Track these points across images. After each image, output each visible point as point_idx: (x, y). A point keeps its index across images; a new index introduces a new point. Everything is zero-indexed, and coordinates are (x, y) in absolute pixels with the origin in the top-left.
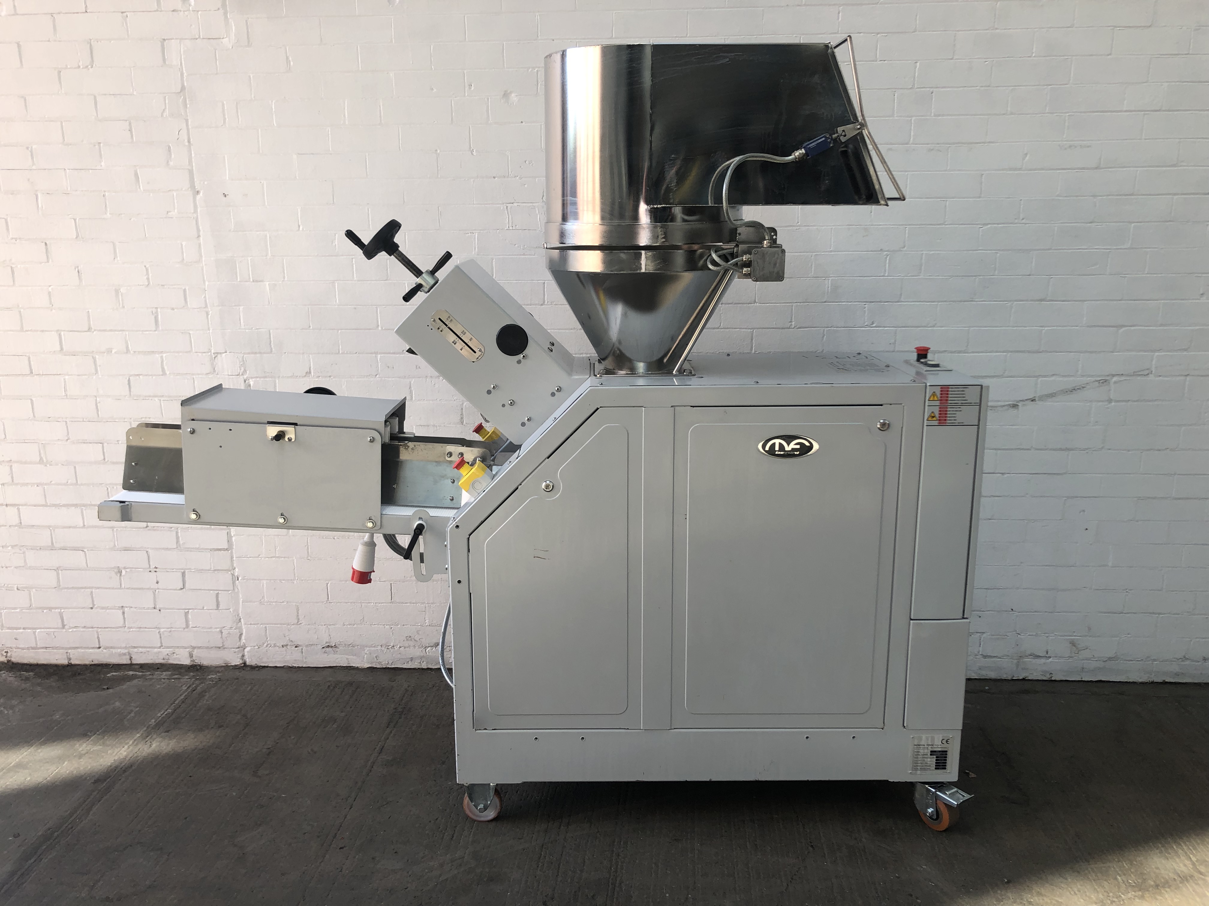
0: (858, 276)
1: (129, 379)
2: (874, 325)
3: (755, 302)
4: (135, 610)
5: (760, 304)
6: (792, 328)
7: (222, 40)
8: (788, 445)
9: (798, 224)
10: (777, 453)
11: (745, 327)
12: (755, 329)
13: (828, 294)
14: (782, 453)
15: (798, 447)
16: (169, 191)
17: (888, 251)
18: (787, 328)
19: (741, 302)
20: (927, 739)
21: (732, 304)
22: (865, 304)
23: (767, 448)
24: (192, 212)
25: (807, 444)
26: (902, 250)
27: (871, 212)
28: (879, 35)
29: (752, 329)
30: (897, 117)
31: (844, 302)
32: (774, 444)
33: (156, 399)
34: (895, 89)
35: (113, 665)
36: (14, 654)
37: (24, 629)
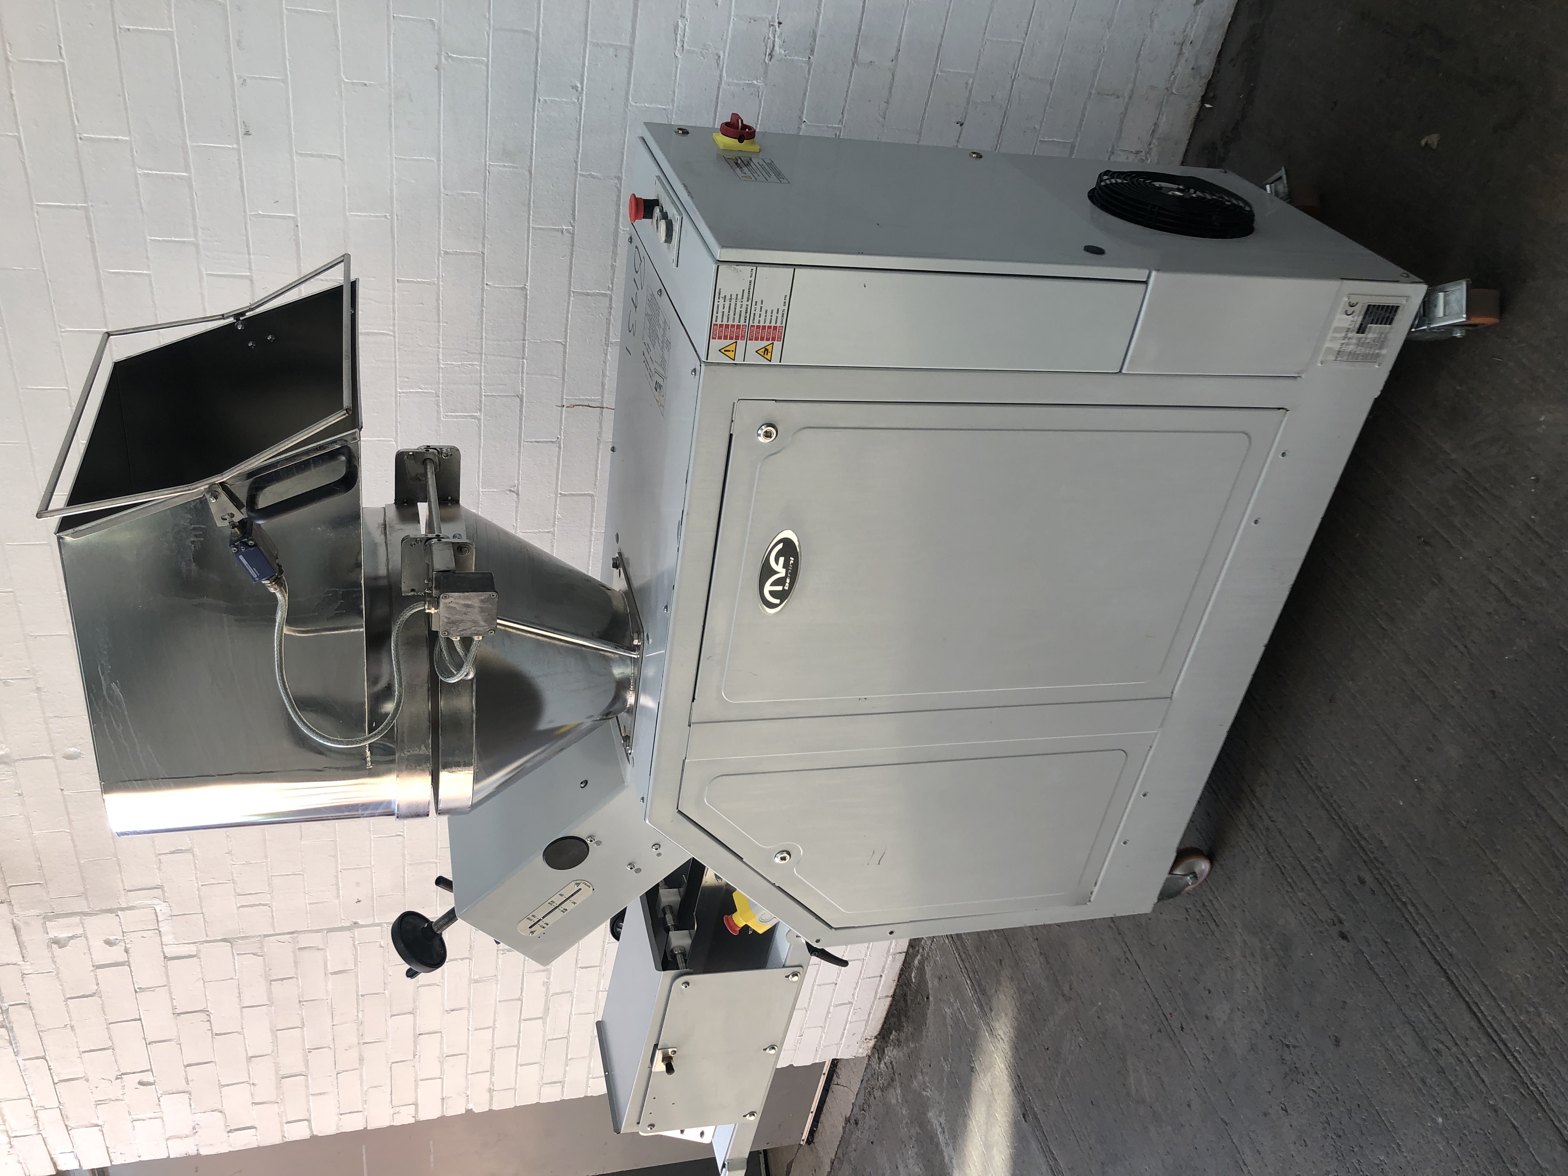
0: (485, 113)
1: (580, 968)
2: (579, 85)
3: (524, 289)
4: (847, 953)
5: (527, 280)
6: (574, 231)
7: (157, 911)
8: (777, 573)
9: (389, 217)
10: (786, 588)
11: (566, 304)
12: (570, 290)
13: (516, 168)
14: (788, 581)
15: (782, 559)
16: (354, 947)
17: (439, 55)
18: (573, 238)
19: (523, 311)
20: (1334, 339)
21: (525, 325)
22: (539, 101)
23: (777, 601)
24: (380, 928)
25: (780, 546)
26: (439, 28)
27: (365, 85)
28: (11, 59)
29: (569, 295)
30: (171, 27)
31: (532, 138)
32: (772, 593)
33: (606, 946)
34: (115, 27)
35: (903, 965)
36: (870, 1034)
37: (844, 1030)
